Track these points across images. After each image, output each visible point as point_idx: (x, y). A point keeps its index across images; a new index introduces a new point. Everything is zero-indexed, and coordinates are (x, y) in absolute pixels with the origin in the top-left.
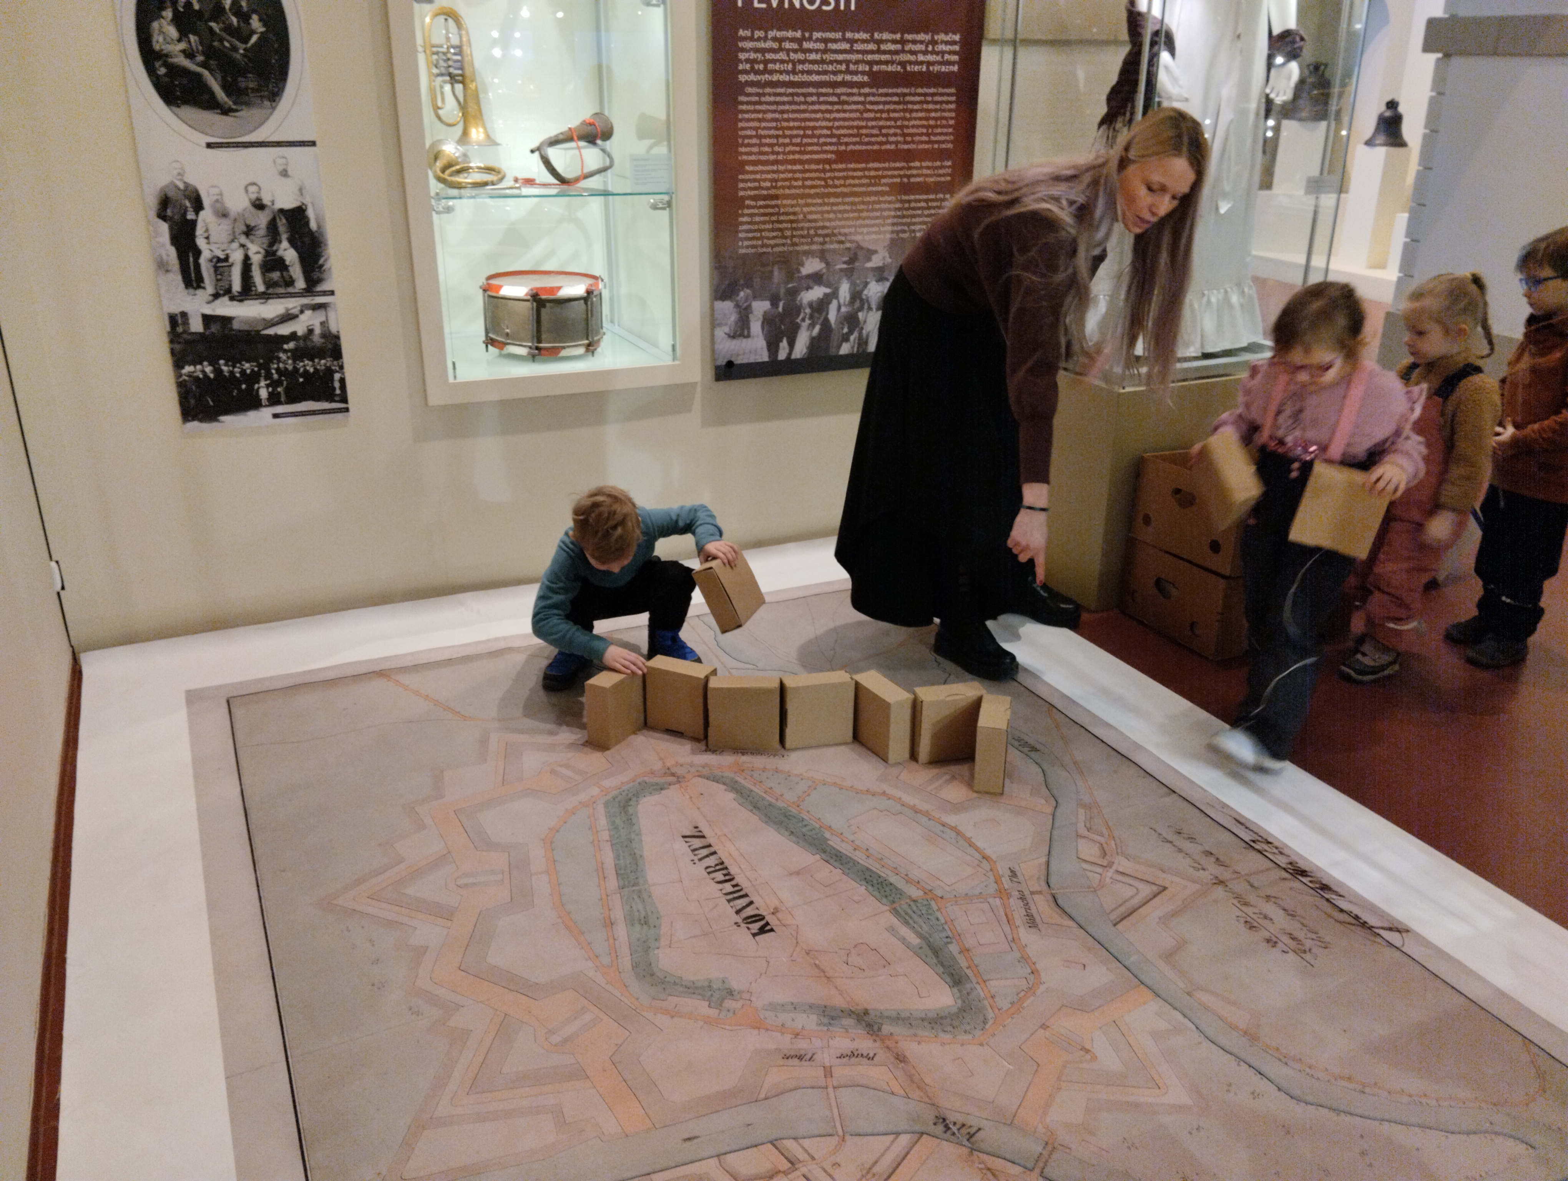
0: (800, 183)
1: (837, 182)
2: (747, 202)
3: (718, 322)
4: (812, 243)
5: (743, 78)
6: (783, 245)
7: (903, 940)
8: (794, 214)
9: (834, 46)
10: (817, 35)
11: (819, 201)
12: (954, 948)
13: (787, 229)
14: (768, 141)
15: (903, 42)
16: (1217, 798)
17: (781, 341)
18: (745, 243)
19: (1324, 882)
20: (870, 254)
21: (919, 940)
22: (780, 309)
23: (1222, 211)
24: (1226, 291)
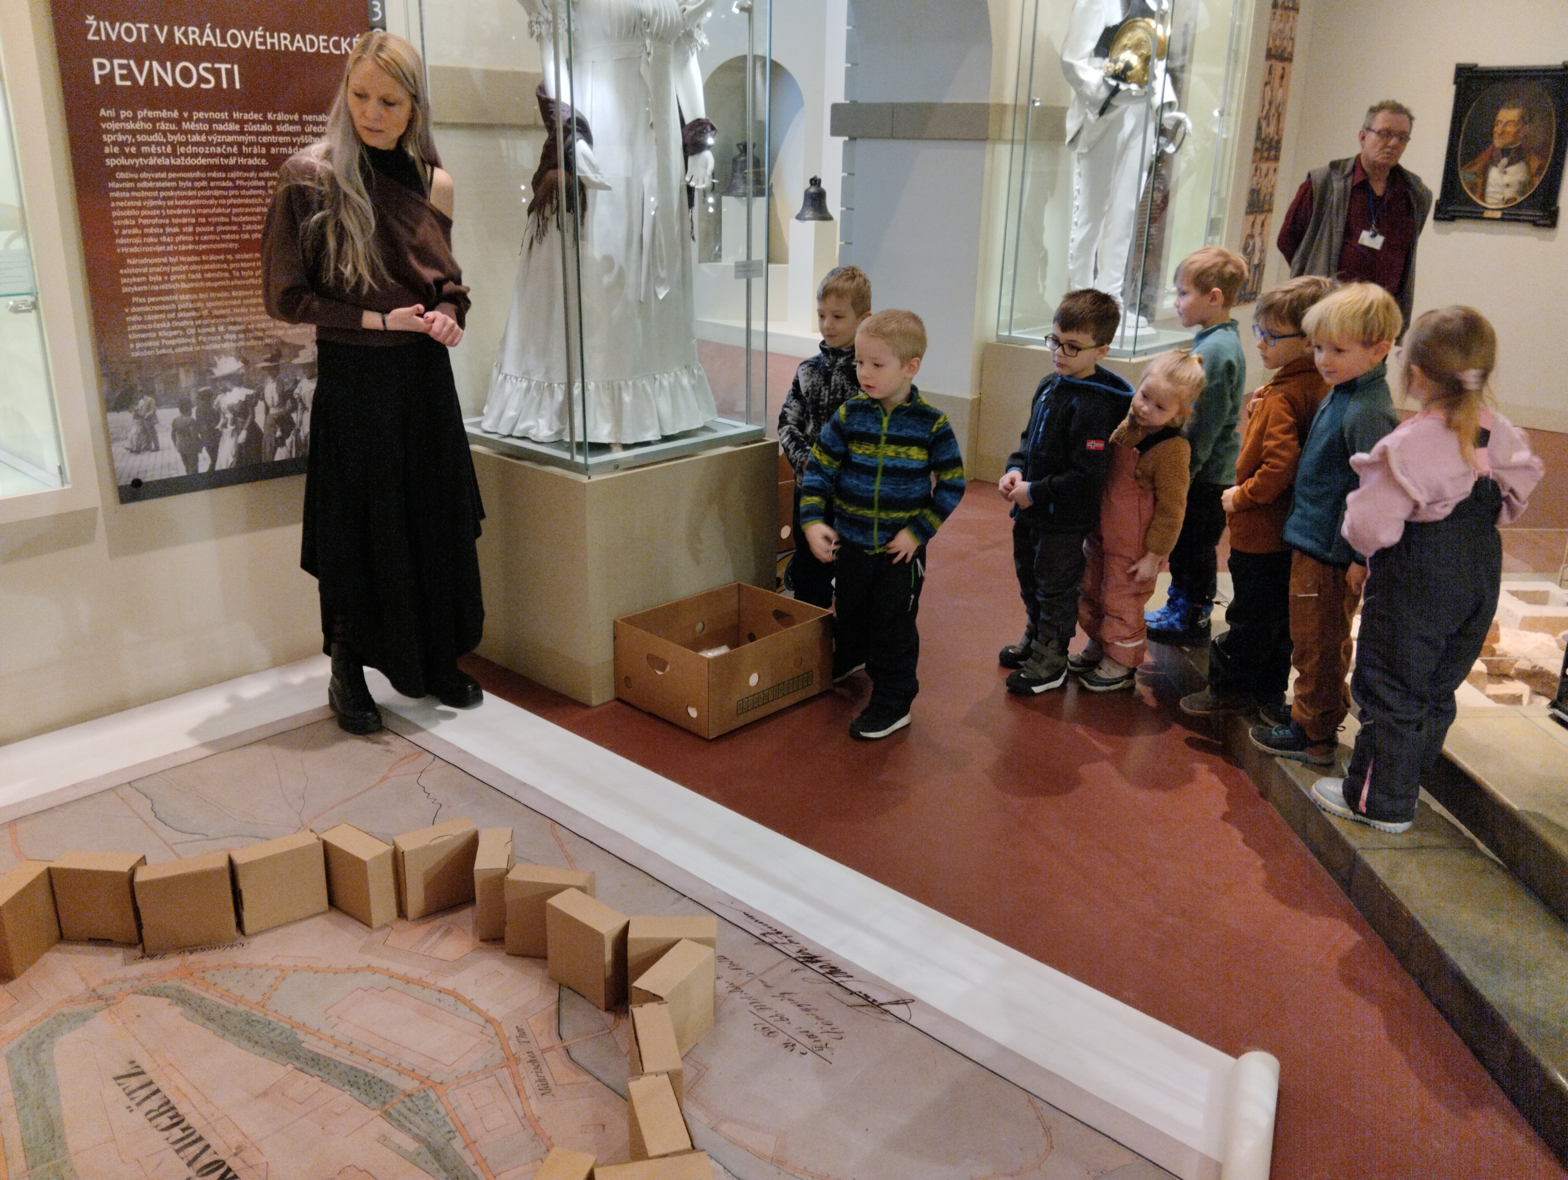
0: (199, 276)
1: (243, 273)
2: (134, 299)
3: (115, 436)
4: (223, 341)
5: (110, 162)
6: (188, 344)
7: (398, 1150)
8: (196, 310)
9: (221, 127)
10: (196, 115)
11: (225, 294)
12: (457, 1144)
13: (189, 326)
14: (151, 230)
15: (303, 123)
16: (725, 893)
17: (201, 452)
18: (138, 345)
19: (833, 965)
20: (296, 349)
21: (417, 1145)
22: (194, 416)
23: (661, 297)
24: (676, 375)
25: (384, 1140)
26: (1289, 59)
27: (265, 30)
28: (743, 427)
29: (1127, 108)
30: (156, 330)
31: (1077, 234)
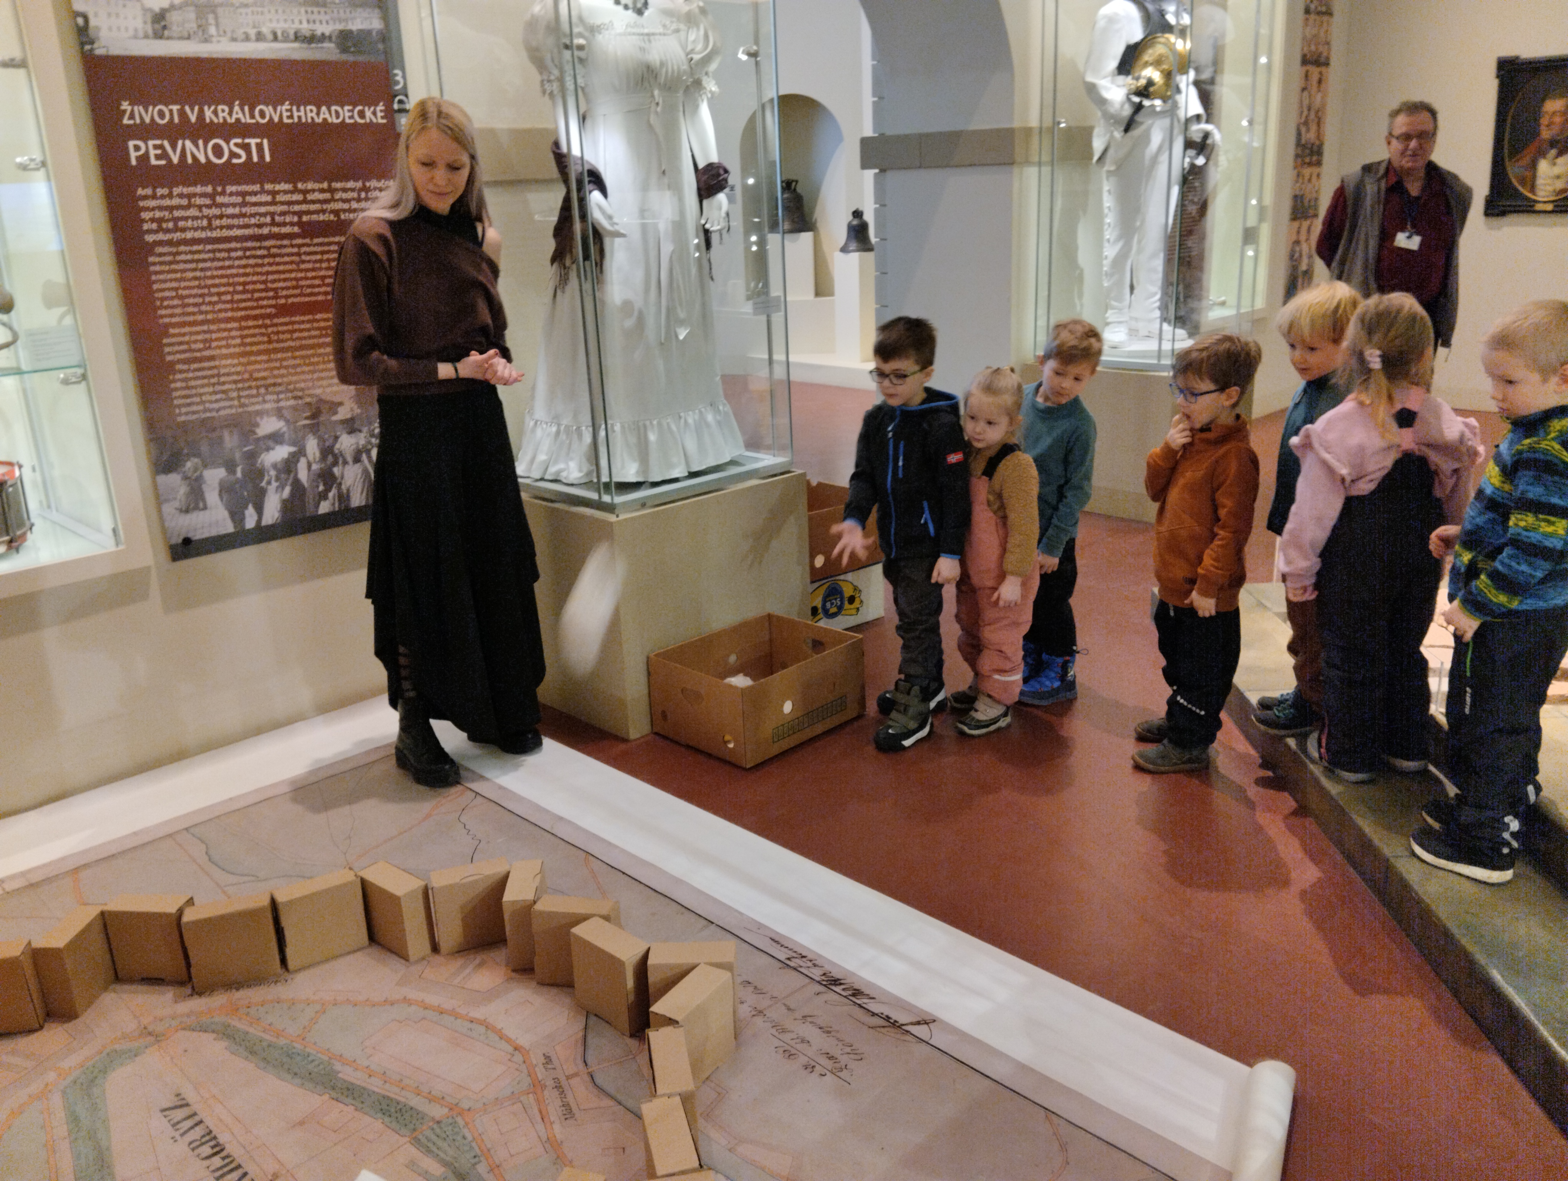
0: (239, 341)
1: (281, 336)
2: (179, 367)
3: (165, 497)
4: (264, 401)
5: (150, 238)
6: (231, 407)
7: (426, 1175)
8: (238, 373)
9: (254, 199)
10: (230, 189)
11: (264, 358)
13: (231, 390)
14: (191, 301)
15: (332, 190)
16: (753, 919)
17: (246, 508)
18: (184, 410)
19: (856, 987)
20: (334, 407)
21: (443, 1169)
22: (239, 474)
23: (681, 337)
24: (701, 412)
25: (412, 1165)
26: (1327, 64)
27: (291, 104)
28: (767, 460)
29: (1152, 125)
30: (201, 395)
31: (1110, 252)
